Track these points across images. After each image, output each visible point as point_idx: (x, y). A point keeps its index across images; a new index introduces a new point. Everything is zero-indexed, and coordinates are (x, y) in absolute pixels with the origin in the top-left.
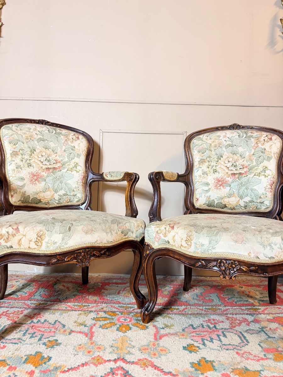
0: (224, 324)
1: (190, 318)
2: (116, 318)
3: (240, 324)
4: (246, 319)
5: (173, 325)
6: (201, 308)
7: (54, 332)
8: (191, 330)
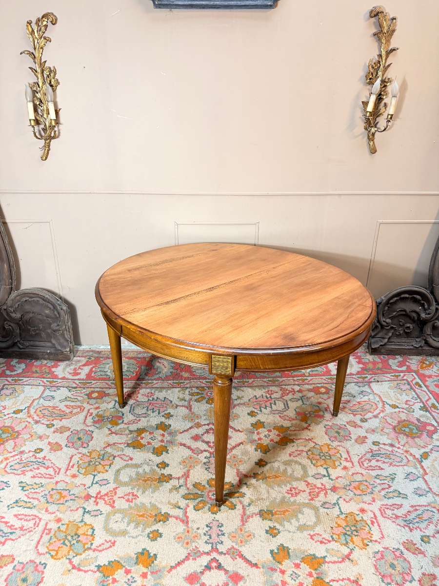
0: (277, 394)
1: (255, 390)
2: (205, 393)
3: (288, 394)
4: (293, 389)
5: (243, 397)
6: (265, 380)
7: (166, 407)
8: (255, 400)
